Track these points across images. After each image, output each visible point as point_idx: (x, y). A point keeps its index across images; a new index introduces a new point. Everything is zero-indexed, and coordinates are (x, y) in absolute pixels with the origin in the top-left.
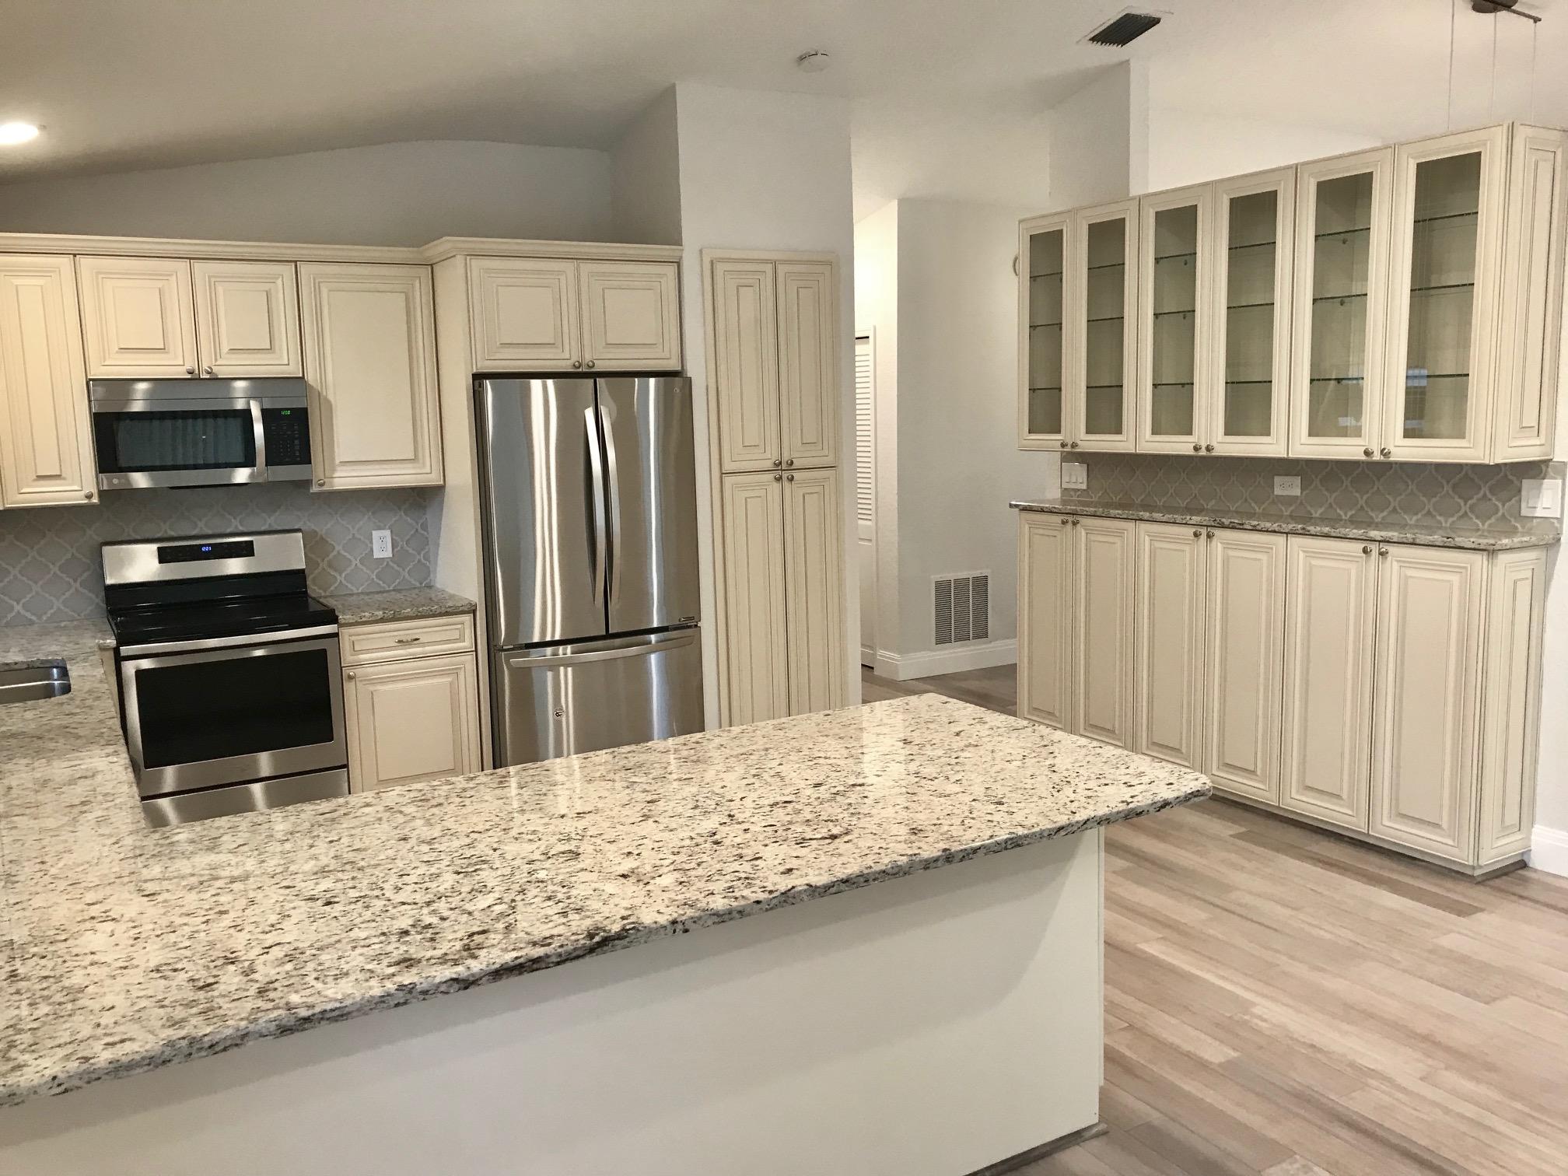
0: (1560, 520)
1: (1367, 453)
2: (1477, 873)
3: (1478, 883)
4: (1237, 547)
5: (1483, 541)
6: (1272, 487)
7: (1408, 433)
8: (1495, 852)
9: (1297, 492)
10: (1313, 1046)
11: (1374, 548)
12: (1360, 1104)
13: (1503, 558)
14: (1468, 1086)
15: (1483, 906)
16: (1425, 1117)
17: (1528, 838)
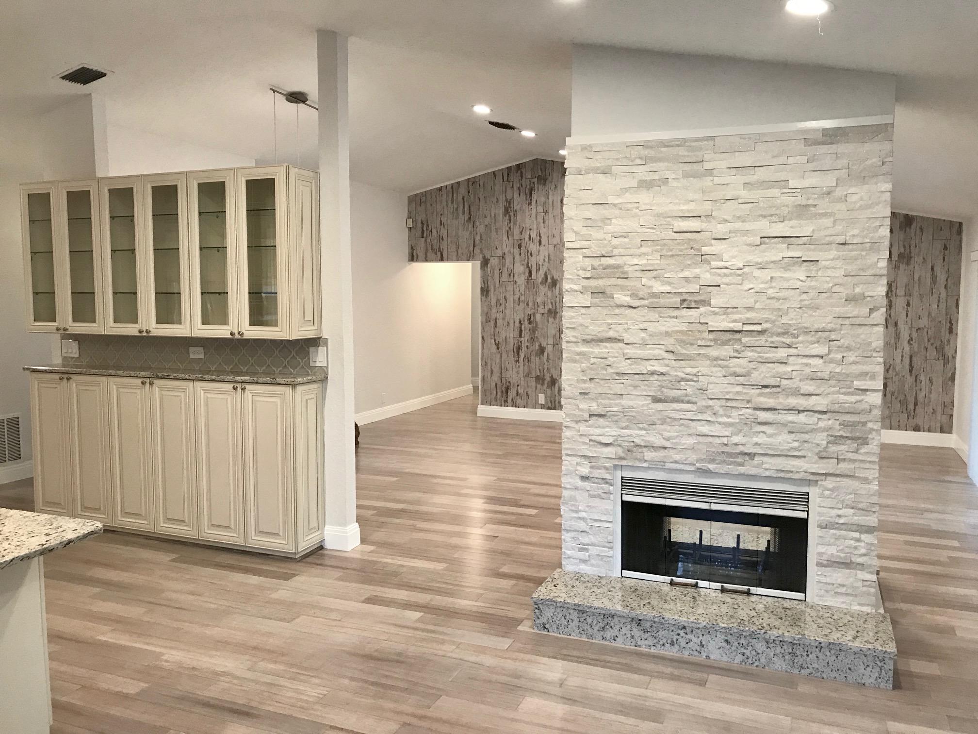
0: (327, 368)
1: (232, 334)
2: (297, 557)
3: (299, 561)
4: (167, 389)
5: (289, 380)
6: (189, 354)
7: (252, 323)
8: (306, 543)
9: (202, 356)
10: (193, 668)
11: (239, 386)
12: (212, 692)
13: (299, 389)
14: (271, 666)
15: (297, 573)
16: (245, 689)
17: (323, 533)
